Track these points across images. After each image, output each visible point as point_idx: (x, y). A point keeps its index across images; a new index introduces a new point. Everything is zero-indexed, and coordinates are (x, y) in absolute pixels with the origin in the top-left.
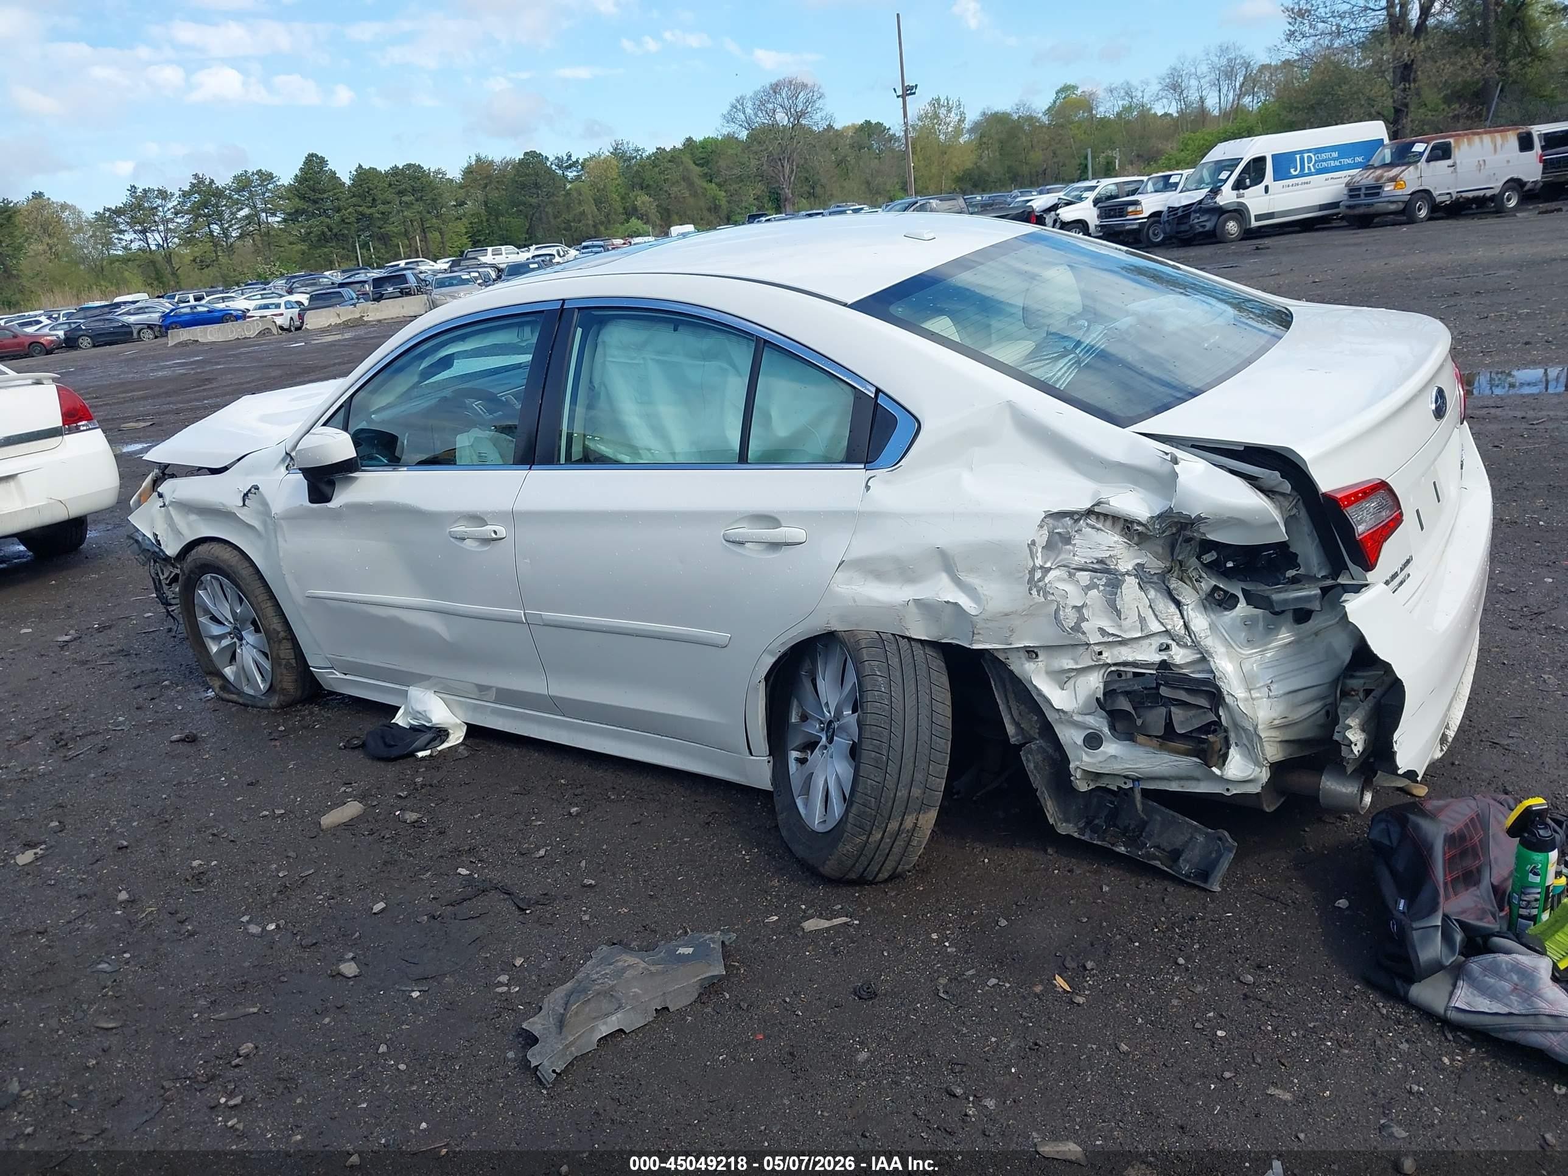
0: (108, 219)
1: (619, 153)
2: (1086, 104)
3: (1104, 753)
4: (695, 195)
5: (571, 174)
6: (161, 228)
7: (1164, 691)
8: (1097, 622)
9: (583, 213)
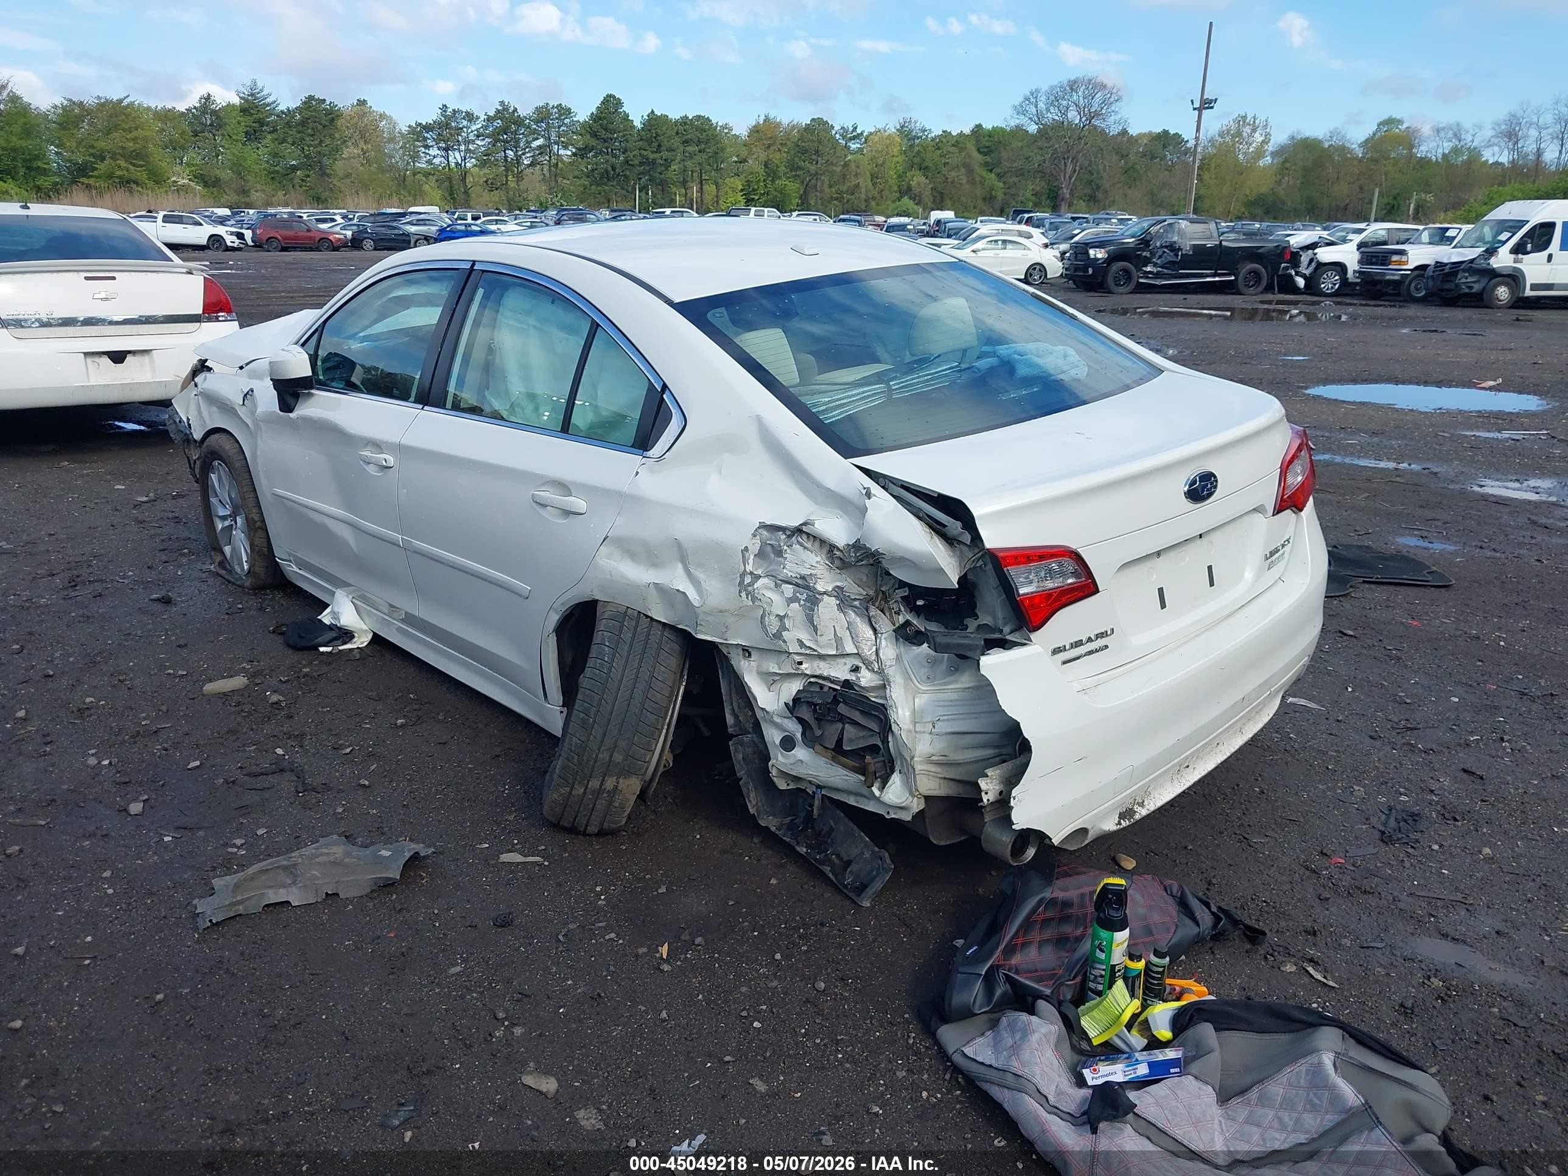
0: (420, 132)
1: (905, 132)
2: (1409, 140)
3: (794, 756)
4: (972, 182)
5: (854, 146)
6: (463, 147)
7: (842, 709)
8: (796, 634)
9: (857, 186)
